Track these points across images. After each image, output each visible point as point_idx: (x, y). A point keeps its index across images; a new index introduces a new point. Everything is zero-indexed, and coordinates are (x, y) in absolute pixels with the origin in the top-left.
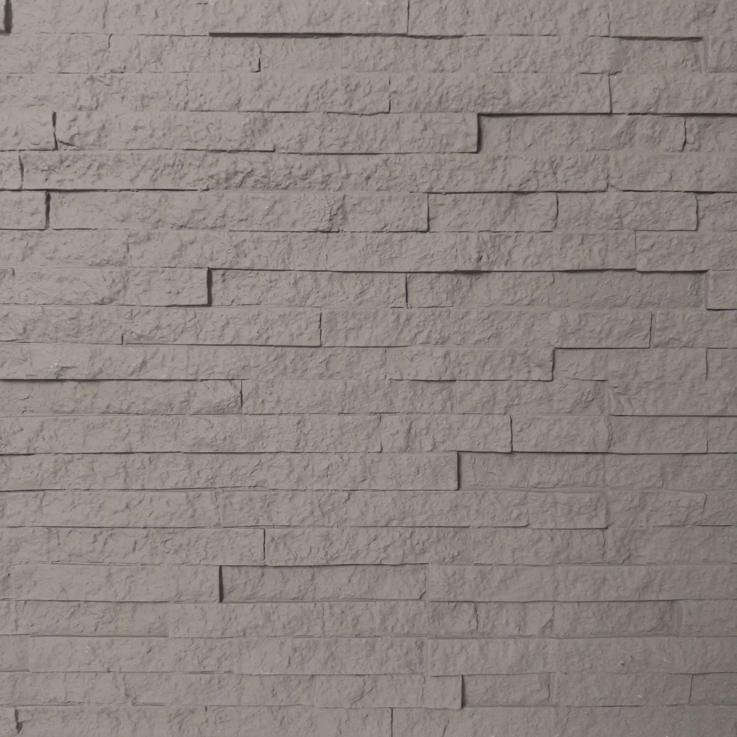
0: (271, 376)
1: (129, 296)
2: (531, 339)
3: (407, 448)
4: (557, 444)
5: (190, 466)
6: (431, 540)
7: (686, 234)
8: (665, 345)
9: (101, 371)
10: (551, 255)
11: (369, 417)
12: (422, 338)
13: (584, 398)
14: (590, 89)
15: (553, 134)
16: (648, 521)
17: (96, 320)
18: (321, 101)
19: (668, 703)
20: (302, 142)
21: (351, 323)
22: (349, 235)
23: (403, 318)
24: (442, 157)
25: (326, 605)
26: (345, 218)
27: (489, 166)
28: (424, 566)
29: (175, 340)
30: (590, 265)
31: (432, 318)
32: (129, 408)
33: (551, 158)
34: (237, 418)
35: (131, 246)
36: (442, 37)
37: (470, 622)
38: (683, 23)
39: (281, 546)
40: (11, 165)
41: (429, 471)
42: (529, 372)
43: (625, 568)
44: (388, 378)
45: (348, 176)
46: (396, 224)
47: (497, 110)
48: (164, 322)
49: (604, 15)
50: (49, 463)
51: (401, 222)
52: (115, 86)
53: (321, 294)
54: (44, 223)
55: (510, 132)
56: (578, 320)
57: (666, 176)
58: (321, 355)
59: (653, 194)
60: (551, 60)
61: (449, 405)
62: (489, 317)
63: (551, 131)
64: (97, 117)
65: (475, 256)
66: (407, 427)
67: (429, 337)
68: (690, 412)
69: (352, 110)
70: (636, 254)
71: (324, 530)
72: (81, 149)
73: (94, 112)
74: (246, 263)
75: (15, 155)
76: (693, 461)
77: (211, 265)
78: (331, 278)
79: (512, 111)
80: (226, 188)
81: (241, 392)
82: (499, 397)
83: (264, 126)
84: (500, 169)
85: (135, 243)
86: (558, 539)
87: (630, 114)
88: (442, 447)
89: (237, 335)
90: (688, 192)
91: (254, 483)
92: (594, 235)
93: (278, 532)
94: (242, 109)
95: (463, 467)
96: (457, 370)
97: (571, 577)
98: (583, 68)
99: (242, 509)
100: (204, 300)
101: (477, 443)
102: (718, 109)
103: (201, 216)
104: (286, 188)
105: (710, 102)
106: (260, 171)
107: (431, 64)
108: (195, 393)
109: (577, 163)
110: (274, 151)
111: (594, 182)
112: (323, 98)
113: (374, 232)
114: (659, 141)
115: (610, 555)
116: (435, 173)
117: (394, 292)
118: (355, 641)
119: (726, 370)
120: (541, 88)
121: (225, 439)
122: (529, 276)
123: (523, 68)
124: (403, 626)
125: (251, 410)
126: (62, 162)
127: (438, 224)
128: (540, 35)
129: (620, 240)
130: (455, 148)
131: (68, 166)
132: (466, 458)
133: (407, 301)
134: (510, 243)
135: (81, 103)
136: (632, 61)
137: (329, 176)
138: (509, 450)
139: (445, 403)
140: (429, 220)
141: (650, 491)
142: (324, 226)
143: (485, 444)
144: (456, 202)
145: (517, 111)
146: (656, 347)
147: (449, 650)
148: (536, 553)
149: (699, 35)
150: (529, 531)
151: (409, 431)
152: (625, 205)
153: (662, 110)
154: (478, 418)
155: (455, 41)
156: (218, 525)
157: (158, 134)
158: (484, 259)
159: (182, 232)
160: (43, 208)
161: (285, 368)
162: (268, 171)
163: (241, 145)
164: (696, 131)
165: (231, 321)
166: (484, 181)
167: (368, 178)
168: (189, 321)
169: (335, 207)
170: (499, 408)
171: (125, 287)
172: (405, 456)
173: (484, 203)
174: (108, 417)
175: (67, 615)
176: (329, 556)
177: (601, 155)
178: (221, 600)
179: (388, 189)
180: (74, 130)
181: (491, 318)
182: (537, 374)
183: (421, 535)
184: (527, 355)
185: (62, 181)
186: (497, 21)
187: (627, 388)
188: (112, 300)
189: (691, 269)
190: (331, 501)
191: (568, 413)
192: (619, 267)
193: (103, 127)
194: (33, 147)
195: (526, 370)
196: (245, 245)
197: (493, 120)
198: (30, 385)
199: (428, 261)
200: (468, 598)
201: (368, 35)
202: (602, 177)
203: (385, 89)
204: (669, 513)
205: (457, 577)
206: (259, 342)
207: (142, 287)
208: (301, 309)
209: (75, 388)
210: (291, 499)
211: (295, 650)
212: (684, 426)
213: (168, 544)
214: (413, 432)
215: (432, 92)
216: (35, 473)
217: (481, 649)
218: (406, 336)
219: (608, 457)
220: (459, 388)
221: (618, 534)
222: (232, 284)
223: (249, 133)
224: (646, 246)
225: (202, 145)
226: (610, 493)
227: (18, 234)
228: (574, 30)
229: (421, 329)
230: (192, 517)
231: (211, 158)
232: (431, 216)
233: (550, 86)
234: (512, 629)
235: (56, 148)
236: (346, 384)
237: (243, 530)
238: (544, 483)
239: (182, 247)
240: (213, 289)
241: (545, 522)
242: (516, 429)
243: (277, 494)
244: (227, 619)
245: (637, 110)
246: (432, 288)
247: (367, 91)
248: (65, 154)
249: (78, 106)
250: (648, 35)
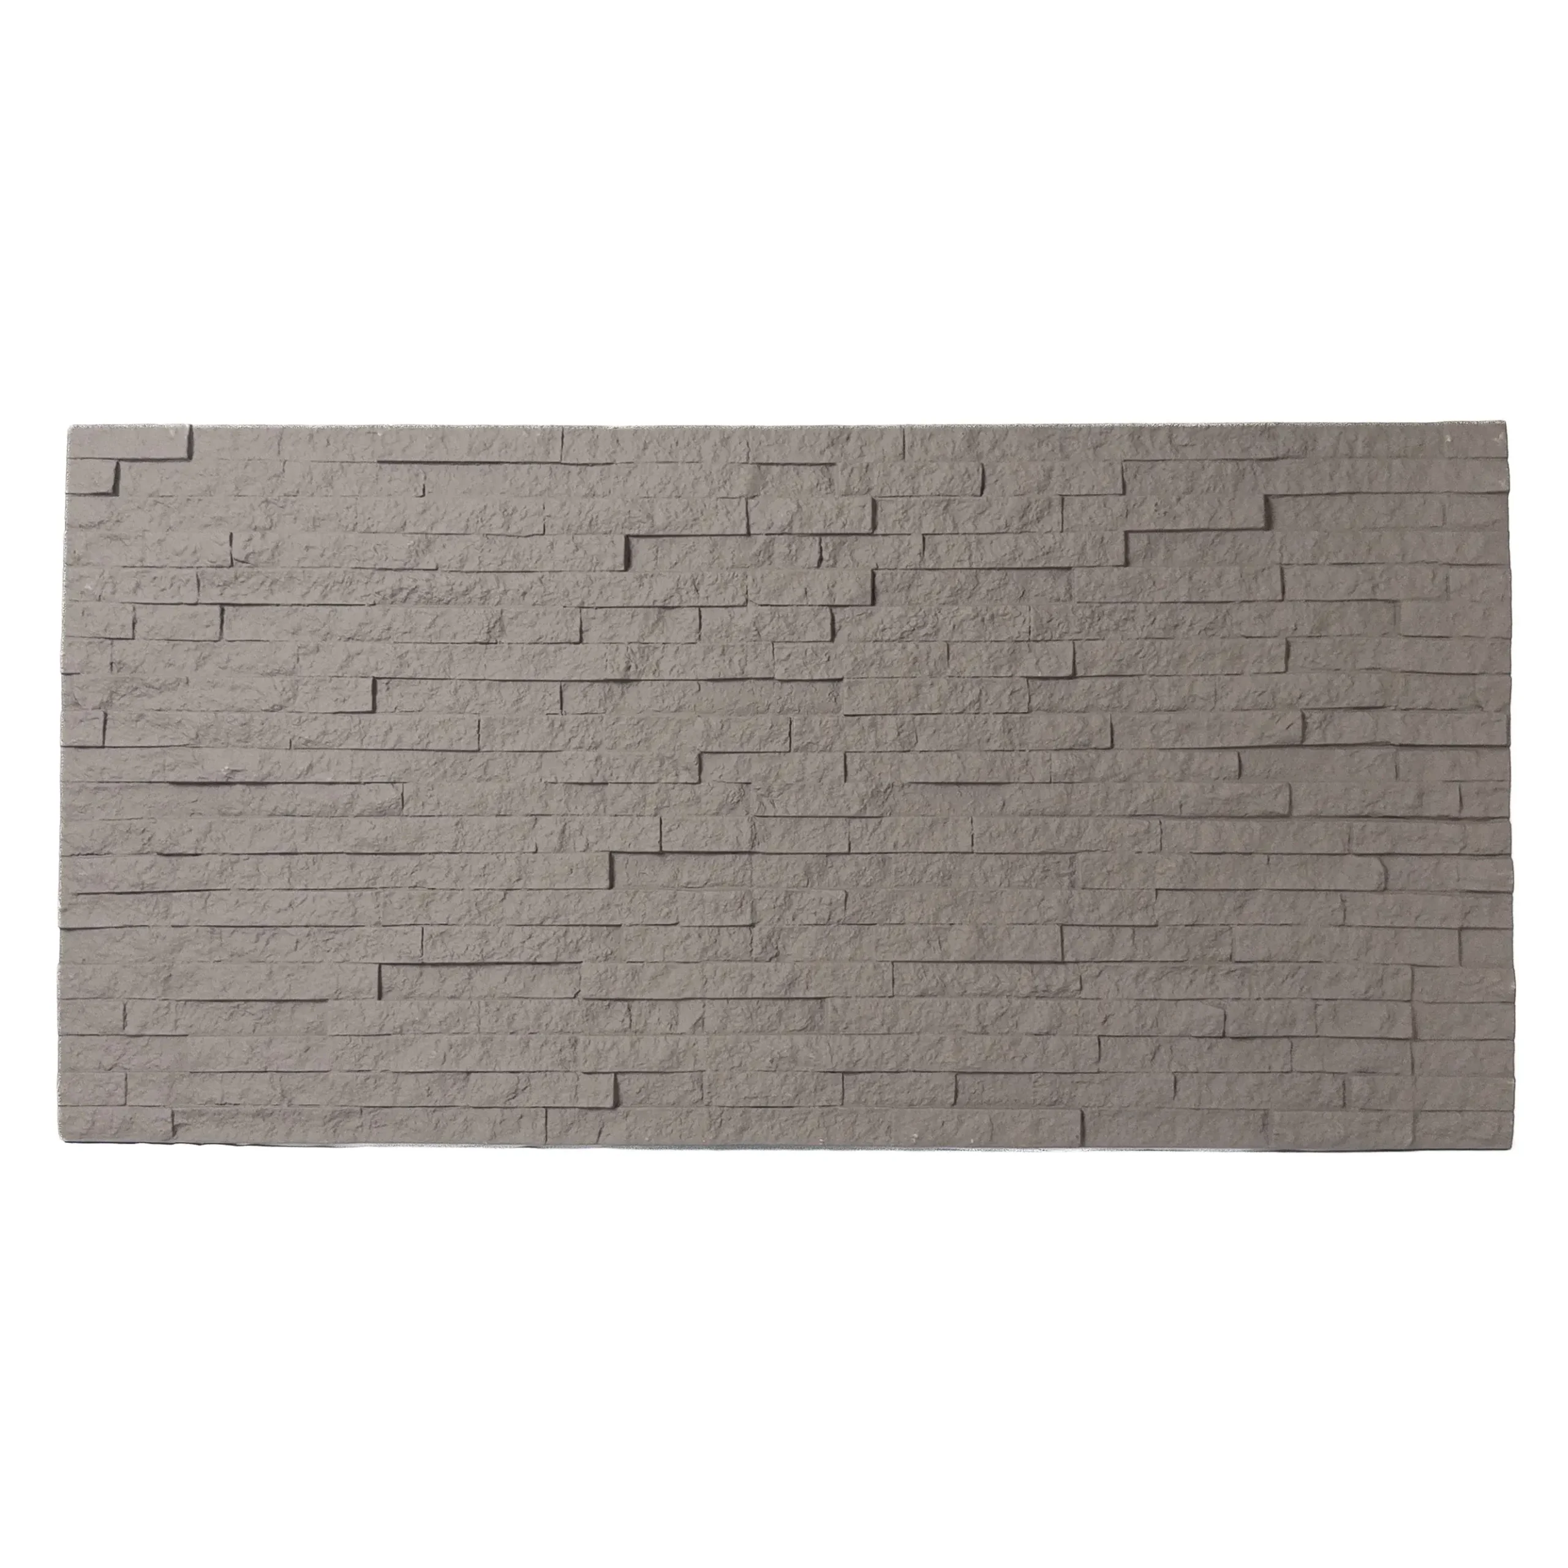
0: (432, 779)
1: (298, 704)
2: (678, 744)
3: (561, 848)
4: (703, 844)
5: (352, 866)
6: (585, 939)
7: (821, 645)
8: (805, 748)
9: (269, 774)
10: (695, 665)
11: (524, 819)
12: (575, 743)
13: (730, 800)
14: (728, 512)
15: (696, 553)
16: (794, 919)
17: (266, 725)
18: (480, 524)
19: (820, 1104)
20: (463, 561)
21: (508, 729)
22: (507, 646)
23: (557, 725)
24: (593, 575)
25: (482, 1003)
26: (502, 630)
27: (636, 584)
28: (578, 965)
29: (341, 745)
30: (730, 675)
31: (585, 724)
32: (295, 810)
33: (692, 576)
34: (398, 819)
35: (300, 657)
36: (593, 465)
37: (623, 1021)
38: (818, 450)
39: (439, 943)
40: (188, 581)
41: (581, 871)
42: (677, 775)
43: (771, 965)
44: (543, 781)
45: (505, 592)
46: (549, 636)
47: (642, 533)
48: (331, 728)
49: (744, 443)
50: (215, 862)
51: (555, 634)
52: (287, 510)
53: (480, 702)
54: (218, 635)
55: (657, 551)
56: (720, 725)
57: (801, 592)
58: (479, 760)
59: (789, 608)
60: (693, 486)
61: (602, 807)
62: (638, 723)
63: (695, 550)
64: (272, 537)
65: (623, 666)
66: (560, 827)
67: (582, 742)
68: (830, 812)
69: (510, 532)
70: (774, 664)
71: (480, 929)
72: (255, 566)
73: (268, 532)
74: (409, 673)
75: (192, 572)
76: (838, 861)
77: (375, 675)
78: (489, 687)
79: (656, 533)
80: (392, 603)
81: (402, 794)
82: (649, 799)
83: (427, 547)
84: (647, 585)
85: (304, 654)
86: (705, 937)
87: (767, 535)
88: (595, 848)
89: (400, 740)
90: (823, 606)
91: (414, 884)
92: (734, 646)
93: (436, 930)
94: (406, 531)
95: (617, 867)
96: (608, 773)
97: (719, 973)
98: (723, 493)
99: (401, 907)
100: (369, 708)
101: (627, 844)
102: (848, 529)
103: (367, 629)
104: (448, 603)
105: (840, 524)
106: (424, 587)
107: (584, 491)
108: (358, 796)
109: (717, 580)
110: (437, 569)
111: (733, 599)
112: (482, 521)
113: (530, 644)
114: (796, 559)
115: (757, 951)
116: (586, 589)
117: (549, 699)
118: (510, 1038)
119: (865, 772)
120: (684, 510)
121: (386, 839)
122: (676, 684)
123: (668, 493)
124: (557, 1024)
125: (412, 812)
126: (236, 578)
127: (590, 636)
128: (683, 462)
129: (758, 652)
130: (604, 568)
131: (243, 582)
132: (619, 859)
133: (561, 708)
134: (658, 654)
135: (257, 523)
136: (770, 485)
137: (488, 592)
138: (657, 849)
139: (598, 806)
140: (581, 632)
141: (795, 889)
142: (483, 638)
143: (635, 846)
144: (606, 617)
145: (661, 533)
146: (796, 750)
147: (601, 1046)
148: (685, 949)
149: (832, 461)
150: (677, 928)
151: (563, 832)
152: (762, 618)
153: (796, 529)
154: (629, 820)
155: (606, 467)
156: (377, 924)
157: (328, 553)
158: (633, 669)
159: (349, 643)
160: (218, 621)
161: (445, 772)
162: (431, 587)
163: (405, 564)
164: (831, 549)
165: (394, 728)
166: (631, 597)
167: (524, 594)
168: (355, 727)
169: (493, 621)
170: (649, 810)
171: (295, 696)
172: (560, 855)
173: (633, 617)
174: (274, 819)
175: (225, 1017)
176: (484, 954)
177: (739, 573)
178: (380, 998)
179: (543, 604)
180: (250, 550)
181: (641, 723)
182: (684, 777)
183: (575, 934)
184: (675, 758)
185: (236, 595)
186: (645, 448)
187: (769, 791)
188: (281, 708)
189: (826, 677)
190: (489, 900)
191: (714, 814)
192: (758, 676)
193: (277, 547)
194: (210, 564)
195: (674, 773)
196: (409, 655)
197: (642, 540)
198: (198, 788)
199: (580, 671)
200: (620, 995)
201: (525, 463)
202: (740, 593)
203: (539, 514)
204: (814, 911)
205: (609, 974)
206: (419, 747)
207: (310, 696)
208: (460, 716)
209: (244, 791)
210: (449, 898)
211: (451, 1047)
212: (825, 826)
213: (329, 944)
214: (567, 832)
215: (583, 516)
216: (201, 874)
217: (632, 1045)
218: (560, 742)
219: (755, 857)
220: (611, 790)
221: (765, 932)
222: (396, 692)
223: (414, 553)
224: (783, 657)
225: (370, 564)
226: (756, 892)
227: (193, 645)
228: (715, 459)
229: (575, 735)
230: (353, 915)
231: (377, 576)
232: (583, 629)
233: (691, 510)
234: (664, 1027)
235: (232, 565)
236: (502, 787)
237: (402, 928)
238: (695, 883)
239: (350, 658)
240: (378, 696)
241: (693, 919)
242: (665, 829)
243: (435, 894)
244: (384, 1015)
245: (772, 531)
246: (585, 696)
247: (523, 514)
248: (240, 571)
249: (253, 527)
250: (783, 462)
